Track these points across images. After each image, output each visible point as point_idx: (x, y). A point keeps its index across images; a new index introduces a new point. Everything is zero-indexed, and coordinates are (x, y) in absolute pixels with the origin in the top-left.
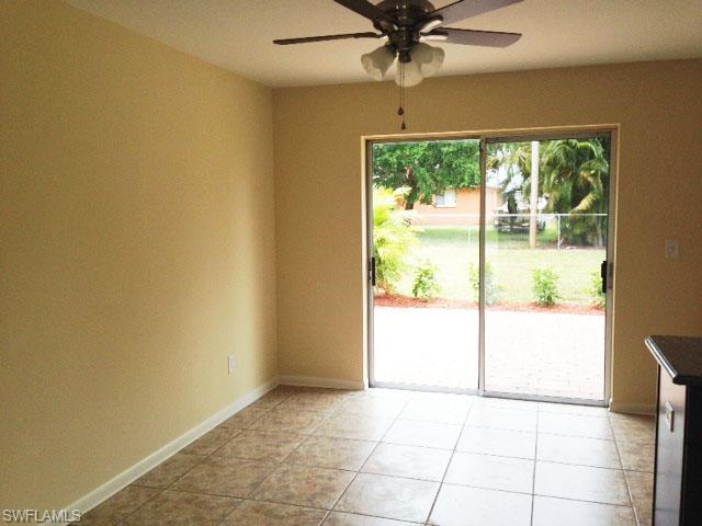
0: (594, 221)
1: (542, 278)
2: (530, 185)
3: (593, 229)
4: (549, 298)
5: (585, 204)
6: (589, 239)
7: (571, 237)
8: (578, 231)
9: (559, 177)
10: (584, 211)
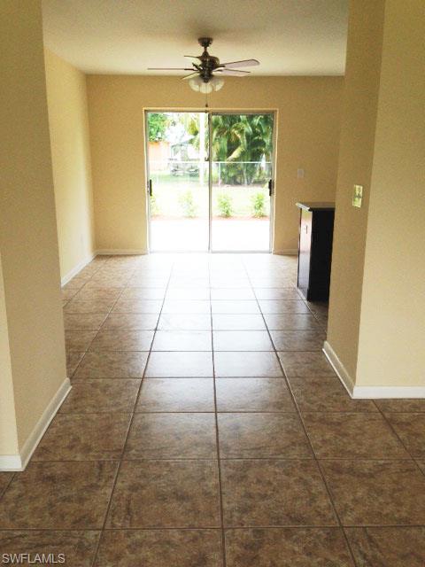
0: (242, 166)
1: (224, 200)
2: (199, 140)
3: (241, 173)
4: (227, 212)
5: (236, 154)
6: (238, 180)
7: (227, 179)
8: (232, 174)
9: (219, 133)
10: (236, 160)
